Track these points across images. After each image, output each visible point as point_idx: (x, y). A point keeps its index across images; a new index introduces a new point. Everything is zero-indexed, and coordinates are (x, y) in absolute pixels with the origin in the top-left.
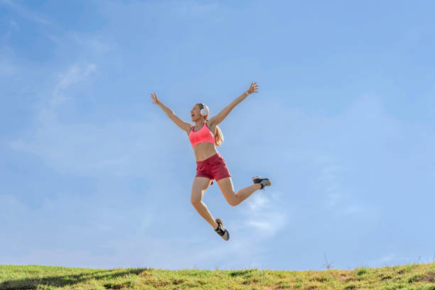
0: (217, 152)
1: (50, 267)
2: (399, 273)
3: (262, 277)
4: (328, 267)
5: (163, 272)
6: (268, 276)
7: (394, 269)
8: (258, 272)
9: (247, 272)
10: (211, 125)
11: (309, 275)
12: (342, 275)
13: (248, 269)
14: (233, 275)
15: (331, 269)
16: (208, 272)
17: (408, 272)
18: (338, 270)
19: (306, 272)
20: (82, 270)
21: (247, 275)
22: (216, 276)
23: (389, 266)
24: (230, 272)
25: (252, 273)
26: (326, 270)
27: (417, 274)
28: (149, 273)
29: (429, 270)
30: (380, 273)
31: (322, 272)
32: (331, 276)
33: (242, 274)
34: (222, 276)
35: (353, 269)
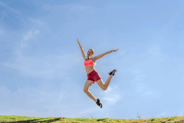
0: (95, 69)
1: (21, 116)
2: (169, 120)
3: (110, 122)
4: (139, 117)
5: (69, 119)
6: (113, 121)
7: (166, 118)
8: (109, 119)
9: (104, 119)
10: (94, 59)
11: (131, 121)
12: (145, 121)
13: (105, 118)
14: (98, 120)
15: (140, 118)
16: (88, 119)
17: (172, 120)
18: (143, 119)
19: (129, 119)
20: (34, 118)
21: (104, 121)
22: (91, 121)
23: (164, 117)
24: (97, 119)
25: (106, 120)
26: (138, 119)
27: (176, 121)
28: (63, 119)
29: (181, 119)
30: (160, 120)
31: (136, 120)
32: (140, 121)
33: (102, 120)
34: (94, 121)
35: (149, 119)
